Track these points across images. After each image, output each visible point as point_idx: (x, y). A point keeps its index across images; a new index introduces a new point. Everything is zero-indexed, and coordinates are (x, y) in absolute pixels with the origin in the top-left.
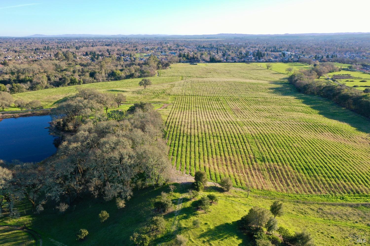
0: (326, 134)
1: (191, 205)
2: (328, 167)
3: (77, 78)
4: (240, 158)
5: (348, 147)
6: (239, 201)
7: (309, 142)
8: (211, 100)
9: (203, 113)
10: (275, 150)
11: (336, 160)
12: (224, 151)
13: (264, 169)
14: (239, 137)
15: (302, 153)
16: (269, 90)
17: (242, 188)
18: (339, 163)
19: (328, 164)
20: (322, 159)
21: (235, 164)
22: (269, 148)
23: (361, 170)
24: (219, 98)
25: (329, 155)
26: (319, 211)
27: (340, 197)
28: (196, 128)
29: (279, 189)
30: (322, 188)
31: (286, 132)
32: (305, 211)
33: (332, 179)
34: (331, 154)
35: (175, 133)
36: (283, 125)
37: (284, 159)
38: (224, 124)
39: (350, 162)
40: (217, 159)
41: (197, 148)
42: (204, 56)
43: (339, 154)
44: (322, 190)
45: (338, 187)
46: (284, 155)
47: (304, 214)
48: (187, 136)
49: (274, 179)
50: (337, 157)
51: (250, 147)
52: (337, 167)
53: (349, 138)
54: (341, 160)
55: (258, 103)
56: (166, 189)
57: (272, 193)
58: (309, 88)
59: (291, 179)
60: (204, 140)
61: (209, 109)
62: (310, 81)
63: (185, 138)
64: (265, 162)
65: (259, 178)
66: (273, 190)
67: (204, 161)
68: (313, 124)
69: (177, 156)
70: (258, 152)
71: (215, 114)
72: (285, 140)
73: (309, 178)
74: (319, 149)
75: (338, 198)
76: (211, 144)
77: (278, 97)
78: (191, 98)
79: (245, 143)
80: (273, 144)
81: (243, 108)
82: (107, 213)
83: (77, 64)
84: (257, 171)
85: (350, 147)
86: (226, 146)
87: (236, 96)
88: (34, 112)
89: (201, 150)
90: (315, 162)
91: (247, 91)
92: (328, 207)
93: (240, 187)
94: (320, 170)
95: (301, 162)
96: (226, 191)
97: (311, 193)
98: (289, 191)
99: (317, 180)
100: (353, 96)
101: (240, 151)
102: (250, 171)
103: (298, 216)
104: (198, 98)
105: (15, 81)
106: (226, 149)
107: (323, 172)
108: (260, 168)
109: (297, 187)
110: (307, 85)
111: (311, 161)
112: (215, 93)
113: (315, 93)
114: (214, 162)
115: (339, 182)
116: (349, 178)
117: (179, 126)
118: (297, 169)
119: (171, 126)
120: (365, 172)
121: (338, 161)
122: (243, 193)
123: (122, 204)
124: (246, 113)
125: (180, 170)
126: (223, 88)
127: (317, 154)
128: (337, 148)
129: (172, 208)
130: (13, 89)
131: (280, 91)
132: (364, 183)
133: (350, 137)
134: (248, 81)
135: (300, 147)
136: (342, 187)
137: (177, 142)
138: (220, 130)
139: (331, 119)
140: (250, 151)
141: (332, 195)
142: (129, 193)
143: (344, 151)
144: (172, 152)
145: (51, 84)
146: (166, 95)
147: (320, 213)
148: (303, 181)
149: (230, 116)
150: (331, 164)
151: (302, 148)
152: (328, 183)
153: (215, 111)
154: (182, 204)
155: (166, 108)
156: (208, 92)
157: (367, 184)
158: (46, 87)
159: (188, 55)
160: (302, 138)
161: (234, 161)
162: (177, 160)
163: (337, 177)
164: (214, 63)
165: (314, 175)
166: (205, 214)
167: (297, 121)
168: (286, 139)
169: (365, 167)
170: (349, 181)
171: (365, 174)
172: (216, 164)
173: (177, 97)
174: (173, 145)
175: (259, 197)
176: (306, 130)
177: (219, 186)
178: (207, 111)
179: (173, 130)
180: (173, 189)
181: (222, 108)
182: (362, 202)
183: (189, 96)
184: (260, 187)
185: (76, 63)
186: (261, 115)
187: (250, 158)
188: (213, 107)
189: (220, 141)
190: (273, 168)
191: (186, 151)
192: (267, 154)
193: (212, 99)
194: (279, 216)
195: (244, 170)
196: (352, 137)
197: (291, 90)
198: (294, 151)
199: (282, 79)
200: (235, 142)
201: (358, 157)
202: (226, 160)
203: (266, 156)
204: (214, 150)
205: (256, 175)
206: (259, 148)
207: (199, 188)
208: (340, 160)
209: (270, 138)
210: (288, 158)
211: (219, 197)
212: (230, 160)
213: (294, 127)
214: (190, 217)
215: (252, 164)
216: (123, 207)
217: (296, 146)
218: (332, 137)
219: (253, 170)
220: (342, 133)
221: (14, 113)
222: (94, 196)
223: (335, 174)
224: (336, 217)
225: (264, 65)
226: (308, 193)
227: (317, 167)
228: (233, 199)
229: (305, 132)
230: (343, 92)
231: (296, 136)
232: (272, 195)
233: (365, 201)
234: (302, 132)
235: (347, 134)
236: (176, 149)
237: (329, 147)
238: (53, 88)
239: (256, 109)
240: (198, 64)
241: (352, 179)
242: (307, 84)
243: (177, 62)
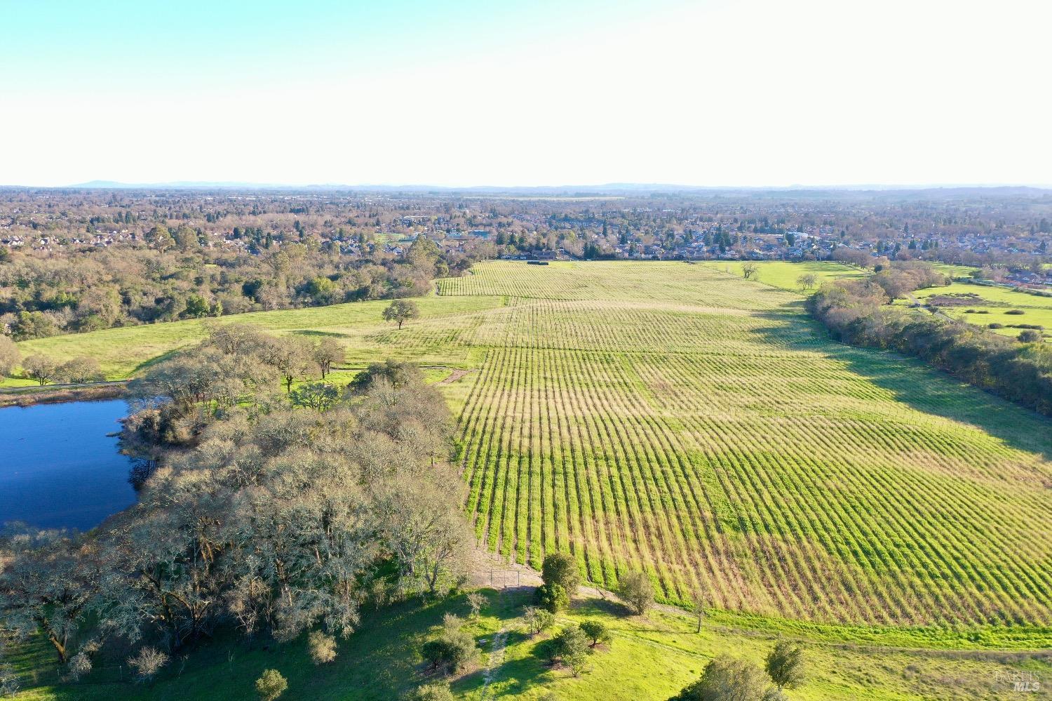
0: (919, 455)
1: (531, 653)
2: (927, 545)
3: (206, 297)
4: (674, 520)
5: (982, 490)
6: (674, 642)
7: (872, 476)
8: (587, 360)
9: (565, 394)
10: (773, 498)
11: (950, 526)
12: (626, 500)
13: (744, 551)
14: (669, 461)
15: (853, 507)
16: (752, 335)
17: (681, 606)
18: (959, 535)
19: (928, 539)
20: (910, 524)
21: (660, 536)
22: (757, 491)
23: (1024, 555)
24: (612, 354)
25: (930, 513)
26: (908, 673)
27: (969, 634)
28: (546, 435)
29: (789, 610)
30: (916, 608)
31: (803, 448)
32: (866, 674)
33: (943, 582)
34: (936, 510)
35: (485, 447)
36: (795, 430)
37: (800, 524)
38: (628, 424)
39: (991, 532)
40: (607, 523)
41: (549, 491)
42: (566, 242)
43: (959, 509)
44: (916, 615)
45: (959, 605)
46: (800, 513)
47: (865, 682)
48: (521, 457)
49: (773, 581)
50: (952, 520)
51: (703, 489)
52: (955, 548)
53: (983, 466)
54: (966, 527)
55: (720, 368)
56: (458, 605)
57: (769, 621)
58: (864, 329)
59: (824, 580)
60: (570, 467)
61: (584, 385)
62: (867, 311)
63: (514, 463)
64: (745, 532)
65: (731, 576)
66: (773, 611)
67: (570, 529)
68: (881, 428)
69: (491, 513)
70: (724, 502)
71: (599, 398)
72: (803, 469)
73: (875, 578)
74: (902, 495)
75: (961, 637)
76: (588, 481)
77: (777, 353)
78: (530, 353)
79: (686, 476)
80: (767, 479)
81: (681, 382)
82: (280, 677)
83: (207, 262)
84: (723, 558)
85: (988, 492)
86: (634, 484)
87: (660, 349)
88: (79, 390)
89: (561, 495)
90: (891, 531)
91: (691, 337)
92: (934, 663)
93: (676, 604)
94: (906, 556)
95: (852, 533)
96: (634, 614)
97: (884, 622)
98: (820, 617)
99: (899, 584)
100: (987, 353)
101: (674, 500)
102: (705, 557)
103: (847, 689)
104: (552, 354)
105: (28, 305)
106: (631, 494)
107: (916, 561)
108: (733, 548)
109: (842, 603)
110: (858, 321)
111: (880, 530)
112: (600, 340)
113: (883, 343)
114: (597, 532)
115: (962, 590)
116: (991, 578)
117: (498, 430)
118: (839, 551)
119: (474, 431)
120: (1036, 562)
121: (958, 529)
122: (684, 619)
123: (325, 649)
124: (688, 395)
125: (500, 552)
126: (623, 329)
127: (896, 509)
128: (951, 493)
129: (474, 662)
130: (20, 325)
131: (782, 336)
132: (1034, 593)
133: (986, 464)
134: (691, 309)
135: (844, 488)
136: (974, 605)
137: (491, 474)
138: (616, 440)
139: (931, 414)
140: (702, 499)
141: (945, 629)
142: (348, 617)
143: (973, 502)
144: (476, 500)
145: (130, 313)
146: (460, 345)
147: (913, 681)
148: (859, 587)
149: (644, 404)
150: (936, 538)
151: (851, 492)
152: (932, 594)
153: (599, 389)
154: (505, 649)
155: (460, 381)
156: (580, 338)
157: (1043, 597)
158: (118, 324)
159: (522, 240)
160: (851, 465)
161: (658, 529)
162: (490, 524)
163: (958, 577)
164: (595, 260)
165: (890, 570)
166: (574, 679)
167: (836, 419)
168: (804, 466)
169: (1036, 548)
170: (991, 587)
171: (1037, 566)
172: (603, 537)
173: (491, 351)
174: (478, 481)
175: (731, 631)
176: (860, 443)
177: (615, 600)
178: (578, 389)
179: (478, 441)
180: (478, 604)
181: (619, 383)
182: (1032, 650)
183: (525, 350)
184: (733, 604)
185: (207, 258)
186: (732, 403)
187: (703, 520)
188: (594, 378)
189: (614, 471)
190: (770, 548)
191: (518, 500)
192: (753, 508)
193: (591, 356)
194: (793, 688)
195: (685, 556)
196: (994, 464)
197: (813, 335)
198: (828, 502)
199: (787, 306)
200: (659, 474)
201: (1014, 519)
202: (632, 524)
203: (750, 516)
204: (598, 497)
205: (722, 570)
206: (727, 492)
207: (556, 602)
208: (961, 527)
209: (760, 463)
210: (811, 522)
211: (615, 629)
212: (647, 527)
213: (826, 433)
214: (530, 688)
215: (710, 538)
216: (330, 658)
217: (834, 488)
218: (935, 462)
219: (713, 554)
220: (963, 453)
221: (20, 393)
222: (245, 628)
223: (949, 567)
224: (958, 692)
225: (737, 267)
226: (875, 622)
227: (897, 546)
228: (656, 636)
229: (860, 449)
230: (960, 338)
231: (832, 459)
232: (771, 628)
233: (1042, 647)
234: (849, 447)
235: (979, 455)
236: (488, 492)
237: (927, 490)
238: (136, 324)
239: (717, 386)
240: (551, 263)
241: (999, 581)
242: (858, 318)
243: (492, 258)
